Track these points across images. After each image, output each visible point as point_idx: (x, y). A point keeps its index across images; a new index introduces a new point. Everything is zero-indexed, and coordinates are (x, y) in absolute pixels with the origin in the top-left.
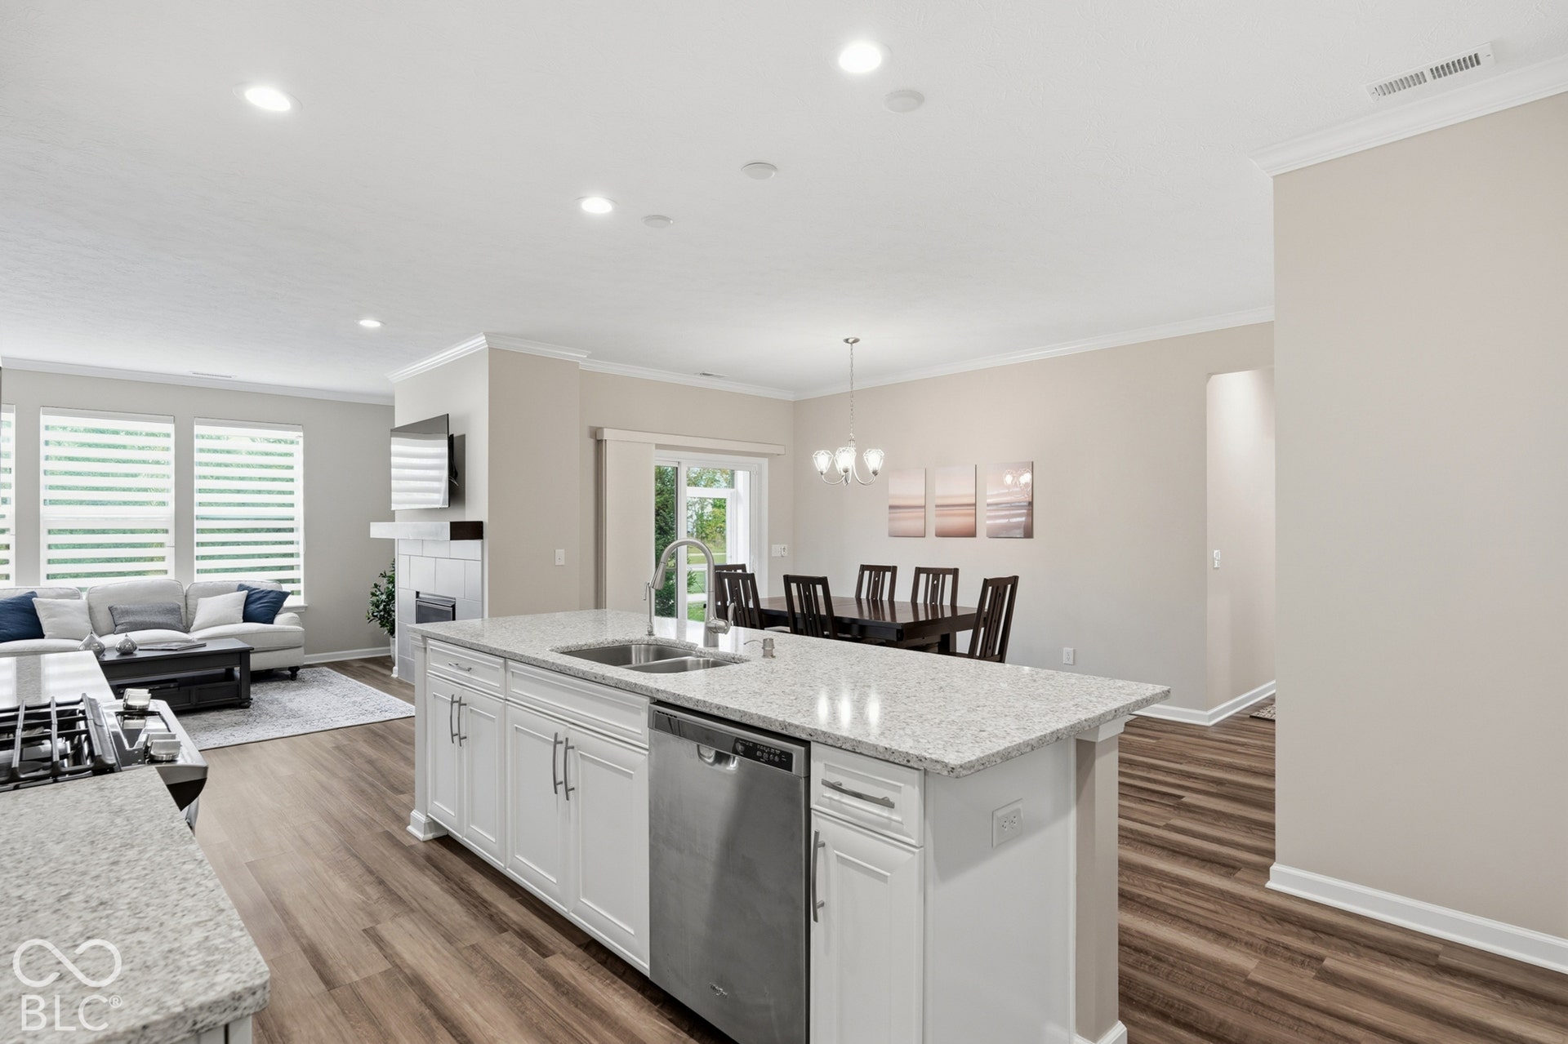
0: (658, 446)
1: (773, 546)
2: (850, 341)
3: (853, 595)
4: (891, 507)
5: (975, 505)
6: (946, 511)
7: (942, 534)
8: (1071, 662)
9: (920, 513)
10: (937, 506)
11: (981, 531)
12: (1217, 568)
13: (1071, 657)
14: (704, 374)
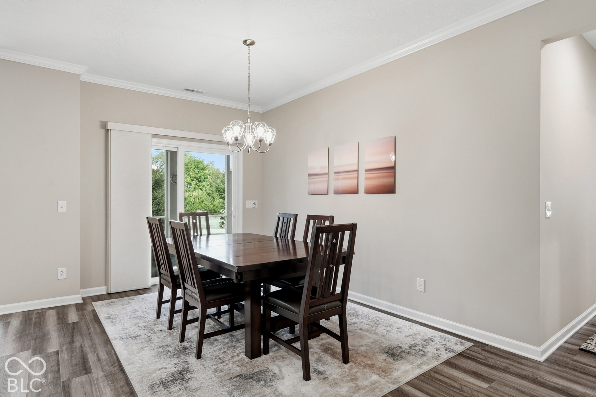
0: (154, 136)
1: (247, 202)
2: (248, 42)
3: (272, 234)
4: (309, 175)
5: (358, 170)
6: (341, 176)
7: (337, 192)
8: (422, 290)
9: (325, 178)
10: (335, 173)
11: (362, 189)
12: (549, 218)
13: (423, 286)
14: (187, 90)
